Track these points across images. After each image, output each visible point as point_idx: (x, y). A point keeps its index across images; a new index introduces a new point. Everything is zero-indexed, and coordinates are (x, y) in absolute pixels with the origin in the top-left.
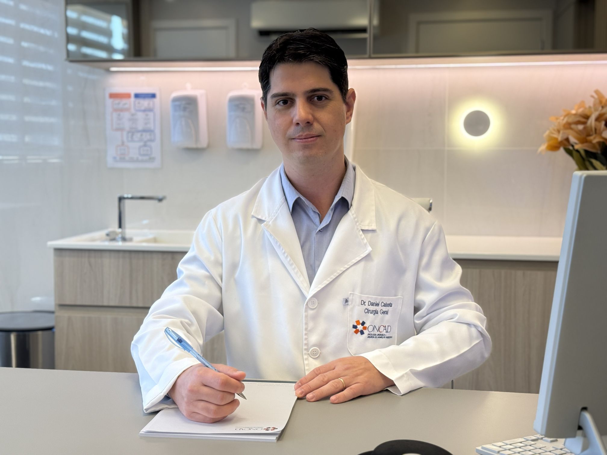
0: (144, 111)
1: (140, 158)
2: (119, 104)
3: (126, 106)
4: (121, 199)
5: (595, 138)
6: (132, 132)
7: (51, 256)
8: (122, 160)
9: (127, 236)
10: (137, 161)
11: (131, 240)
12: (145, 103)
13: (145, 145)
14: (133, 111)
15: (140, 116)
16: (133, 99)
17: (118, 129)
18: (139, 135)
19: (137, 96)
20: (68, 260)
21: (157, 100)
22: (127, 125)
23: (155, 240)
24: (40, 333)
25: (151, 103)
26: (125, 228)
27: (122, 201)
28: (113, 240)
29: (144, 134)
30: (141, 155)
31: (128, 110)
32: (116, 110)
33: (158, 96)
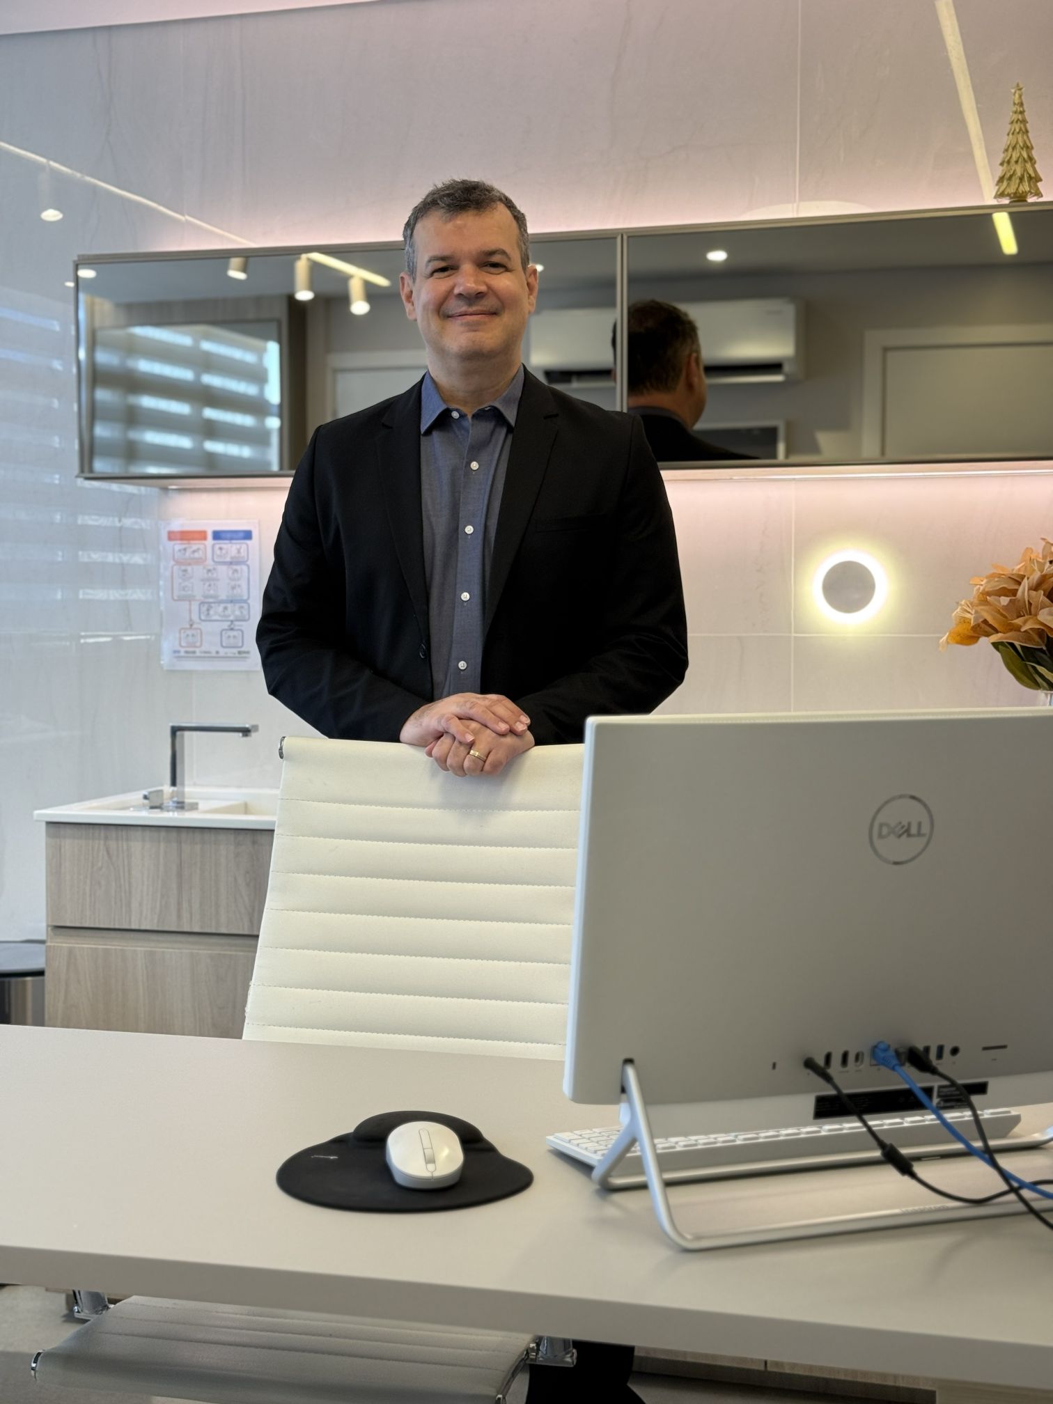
0: (231, 563)
1: (222, 652)
2: (185, 549)
3: (196, 555)
4: (175, 731)
5: (1025, 622)
6: (207, 604)
7: (40, 836)
8: (190, 655)
9: (187, 801)
10: (218, 657)
11: (194, 807)
12: (231, 548)
13: (232, 629)
14: (209, 562)
15: (223, 570)
16: (210, 540)
17: (181, 599)
18: (220, 608)
19: (217, 535)
20: (70, 844)
21: (253, 543)
22: (199, 591)
23: (246, 809)
24: (29, 979)
25: (244, 547)
26: (183, 784)
27: (178, 733)
28: (159, 807)
29: (229, 606)
30: (222, 646)
31: (200, 561)
32: (178, 563)
33: (255, 535)
